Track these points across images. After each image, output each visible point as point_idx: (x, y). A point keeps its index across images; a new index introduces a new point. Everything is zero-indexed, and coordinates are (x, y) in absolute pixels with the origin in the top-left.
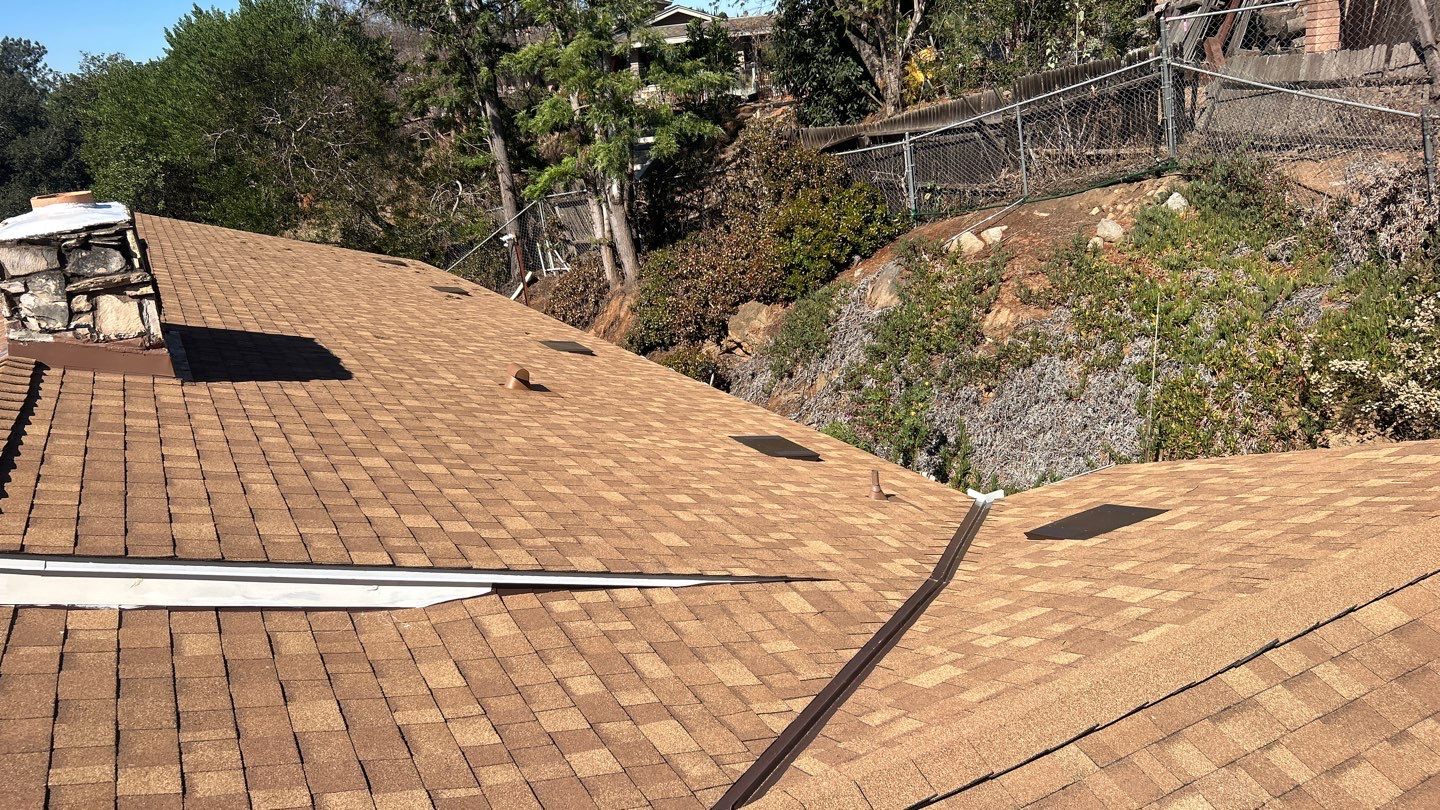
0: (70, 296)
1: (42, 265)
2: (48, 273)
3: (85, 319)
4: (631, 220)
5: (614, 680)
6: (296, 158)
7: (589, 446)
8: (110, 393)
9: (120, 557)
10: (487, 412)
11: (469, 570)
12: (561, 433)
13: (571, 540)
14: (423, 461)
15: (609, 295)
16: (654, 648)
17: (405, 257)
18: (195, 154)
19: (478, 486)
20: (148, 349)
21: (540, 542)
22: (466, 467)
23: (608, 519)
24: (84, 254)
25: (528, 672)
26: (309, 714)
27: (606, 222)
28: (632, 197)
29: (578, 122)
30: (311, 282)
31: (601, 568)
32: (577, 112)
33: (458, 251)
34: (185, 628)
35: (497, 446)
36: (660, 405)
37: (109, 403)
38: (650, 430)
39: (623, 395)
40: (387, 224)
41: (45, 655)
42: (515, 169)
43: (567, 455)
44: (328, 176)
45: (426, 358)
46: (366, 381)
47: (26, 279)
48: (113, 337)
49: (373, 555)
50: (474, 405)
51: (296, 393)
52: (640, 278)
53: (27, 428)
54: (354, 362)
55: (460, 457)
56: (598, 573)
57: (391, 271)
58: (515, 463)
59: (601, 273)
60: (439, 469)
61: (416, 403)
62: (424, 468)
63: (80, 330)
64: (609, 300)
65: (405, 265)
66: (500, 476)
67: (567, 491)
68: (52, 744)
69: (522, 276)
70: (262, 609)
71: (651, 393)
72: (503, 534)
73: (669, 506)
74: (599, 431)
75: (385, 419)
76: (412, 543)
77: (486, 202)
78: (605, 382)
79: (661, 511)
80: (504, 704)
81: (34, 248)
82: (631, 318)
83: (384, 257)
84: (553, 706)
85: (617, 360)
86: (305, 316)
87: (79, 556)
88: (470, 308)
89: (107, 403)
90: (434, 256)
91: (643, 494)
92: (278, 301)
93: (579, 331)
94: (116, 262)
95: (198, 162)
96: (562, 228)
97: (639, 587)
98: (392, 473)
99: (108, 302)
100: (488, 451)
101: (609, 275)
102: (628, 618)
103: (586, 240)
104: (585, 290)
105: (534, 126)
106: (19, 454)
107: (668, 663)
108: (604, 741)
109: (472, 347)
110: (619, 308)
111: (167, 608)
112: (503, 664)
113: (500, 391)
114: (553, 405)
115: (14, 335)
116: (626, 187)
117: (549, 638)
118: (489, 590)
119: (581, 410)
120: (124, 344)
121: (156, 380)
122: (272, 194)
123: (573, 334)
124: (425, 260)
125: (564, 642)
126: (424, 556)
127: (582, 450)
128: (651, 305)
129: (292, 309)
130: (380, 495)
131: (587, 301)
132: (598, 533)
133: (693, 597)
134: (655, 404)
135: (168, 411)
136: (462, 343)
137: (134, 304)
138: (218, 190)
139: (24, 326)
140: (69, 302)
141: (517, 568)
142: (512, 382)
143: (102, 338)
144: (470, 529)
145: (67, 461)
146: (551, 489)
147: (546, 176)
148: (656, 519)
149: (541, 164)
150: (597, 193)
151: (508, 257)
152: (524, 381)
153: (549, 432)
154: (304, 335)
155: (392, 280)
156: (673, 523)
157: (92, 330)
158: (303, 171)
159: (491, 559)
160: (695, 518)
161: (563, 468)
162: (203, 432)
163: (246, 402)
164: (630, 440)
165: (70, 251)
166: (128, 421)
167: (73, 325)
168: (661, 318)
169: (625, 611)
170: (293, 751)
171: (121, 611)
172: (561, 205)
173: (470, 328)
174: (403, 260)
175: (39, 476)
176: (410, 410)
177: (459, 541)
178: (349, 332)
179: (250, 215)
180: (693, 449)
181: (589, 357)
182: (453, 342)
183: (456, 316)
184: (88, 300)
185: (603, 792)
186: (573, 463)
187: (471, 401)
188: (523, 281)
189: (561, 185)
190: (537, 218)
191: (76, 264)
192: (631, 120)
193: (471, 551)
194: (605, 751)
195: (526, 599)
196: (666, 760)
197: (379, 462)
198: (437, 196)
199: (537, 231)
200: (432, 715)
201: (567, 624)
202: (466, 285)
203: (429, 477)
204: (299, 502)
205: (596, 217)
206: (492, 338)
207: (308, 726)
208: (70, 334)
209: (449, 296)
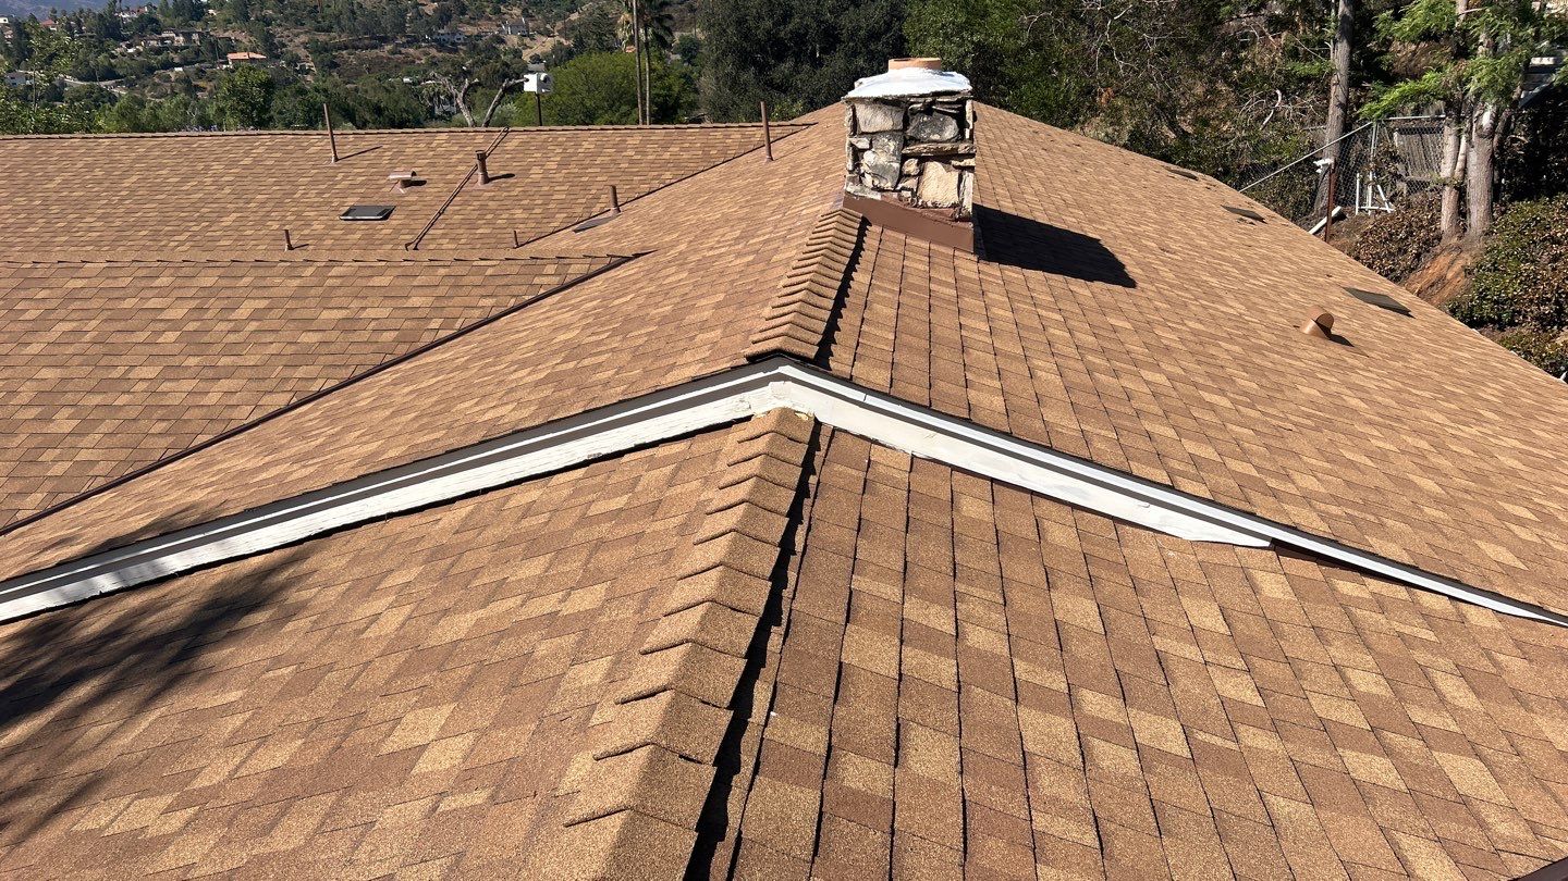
0: (904, 158)
1: (888, 124)
2: (892, 133)
3: (911, 183)
4: (1496, 162)
5: (1408, 690)
6: (1106, 49)
7: (1398, 419)
8: (918, 257)
9: (925, 407)
10: (1278, 353)
11: (1251, 515)
12: (1365, 396)
13: (1372, 518)
14: (1206, 388)
15: (1438, 249)
16: (1462, 672)
17: (1194, 169)
18: (1008, 36)
19: (1265, 430)
20: (956, 220)
21: (1334, 509)
22: (1253, 407)
23: (1419, 508)
24: (925, 119)
25: (1300, 645)
26: (1069, 606)
27: (1461, 157)
28: (1507, 130)
29: (1459, 29)
30: (1099, 182)
31: (1407, 559)
32: (1462, 18)
33: (1257, 170)
34: (964, 490)
35: (1287, 393)
36: (1496, 392)
37: (918, 265)
38: (1480, 420)
39: (1446, 371)
40: (1183, 131)
41: (852, 476)
42: (1354, 82)
43: (1370, 423)
44: (1135, 72)
45: (1214, 281)
46: (1150, 293)
47: (872, 136)
48: (929, 204)
49: (1152, 470)
50: (1263, 343)
51: (1081, 291)
52: (1488, 233)
53: (854, 274)
54: (1139, 271)
55: (1246, 394)
56: (1404, 564)
57: (1179, 183)
58: (1309, 416)
59: (1434, 220)
60: (1224, 402)
61: (1201, 327)
62: (1207, 396)
63: (904, 193)
64: (1436, 255)
65: (1194, 178)
66: (1290, 426)
67: (1369, 463)
68: (855, 555)
69: (1328, 209)
70: (1032, 492)
71: (1484, 376)
72: (1291, 489)
73: (1502, 516)
74: (1412, 405)
75: (1169, 337)
76: (1192, 470)
77: (1307, 118)
78: (1420, 349)
79: (1490, 518)
80: (1272, 670)
81: (885, 108)
82: (1462, 281)
83: (1173, 167)
84: (1329, 691)
85: (1441, 327)
86: (1090, 215)
87: (893, 397)
88: (1263, 237)
89: (915, 265)
90: (1229, 172)
91: (1466, 491)
92: (1067, 196)
93: (1393, 285)
94: (950, 130)
95: (1011, 44)
96: (1395, 158)
97: (1451, 598)
98: (1174, 394)
99: (934, 169)
100: (1278, 395)
101: (1445, 223)
102: (1431, 627)
103: (1425, 177)
104: (1407, 238)
105: (1398, 30)
106: (848, 296)
107: (1478, 695)
108: (1388, 752)
109: (1264, 280)
110: (1449, 266)
111: (950, 466)
112: (1272, 626)
113: (1293, 333)
114: (1356, 363)
115: (851, 188)
116: (1504, 116)
117: (1328, 616)
118: (1267, 544)
119: (1390, 376)
120: (937, 212)
121: (957, 253)
122: (1073, 84)
123: (1385, 287)
124: (1217, 177)
125: (1346, 627)
126: (1204, 487)
127: (1389, 422)
128: (1496, 269)
129: (1080, 207)
130: (1161, 413)
131: (1406, 252)
132: (1405, 519)
133: (1522, 631)
134: (1489, 391)
135: (966, 284)
136: (1253, 272)
137: (955, 175)
138: (1020, 75)
139: (861, 181)
140: (902, 164)
141: (1306, 530)
142: (1310, 326)
143: (920, 203)
144: (1254, 473)
145: (883, 311)
146: (1349, 455)
147: (1396, 93)
148: (1482, 526)
149: (1390, 79)
150: (1459, 121)
151: (1317, 184)
152: (1324, 328)
153: (1349, 392)
154: (1090, 235)
155: (1181, 192)
156: (1506, 537)
157: (914, 194)
158: (1110, 63)
159: (1277, 511)
160: (1535, 539)
161: (1365, 437)
162: (995, 310)
163: (1034, 291)
164: (1453, 424)
165: (913, 114)
166: (933, 286)
167: (900, 186)
168: (1506, 288)
169: (1428, 617)
170: (1052, 635)
171: (913, 457)
172: (1401, 132)
173: (1264, 257)
174: (1194, 173)
175: (863, 319)
176: (1194, 332)
177: (1243, 482)
178: (1134, 239)
179: (1045, 105)
180: (1538, 456)
181: (1405, 317)
182: (1244, 270)
183: (1248, 243)
184: (918, 165)
185: (1381, 804)
186: (1376, 433)
187: (1259, 337)
188: (1328, 214)
189: (1412, 105)
190: (1366, 143)
191: (916, 128)
192: (1537, 32)
193: (1256, 497)
194: (1387, 763)
195: (1307, 567)
196: (1464, 801)
197: (1160, 378)
198: (1248, 106)
199: (1362, 159)
200: (1191, 652)
201: (1353, 610)
202: (1260, 209)
203: (1212, 407)
204: (1082, 399)
205: (1449, 150)
206: (1287, 273)
207: (1068, 618)
208: (895, 195)
209: (1241, 219)
